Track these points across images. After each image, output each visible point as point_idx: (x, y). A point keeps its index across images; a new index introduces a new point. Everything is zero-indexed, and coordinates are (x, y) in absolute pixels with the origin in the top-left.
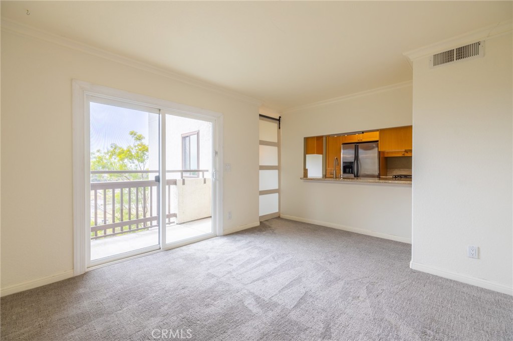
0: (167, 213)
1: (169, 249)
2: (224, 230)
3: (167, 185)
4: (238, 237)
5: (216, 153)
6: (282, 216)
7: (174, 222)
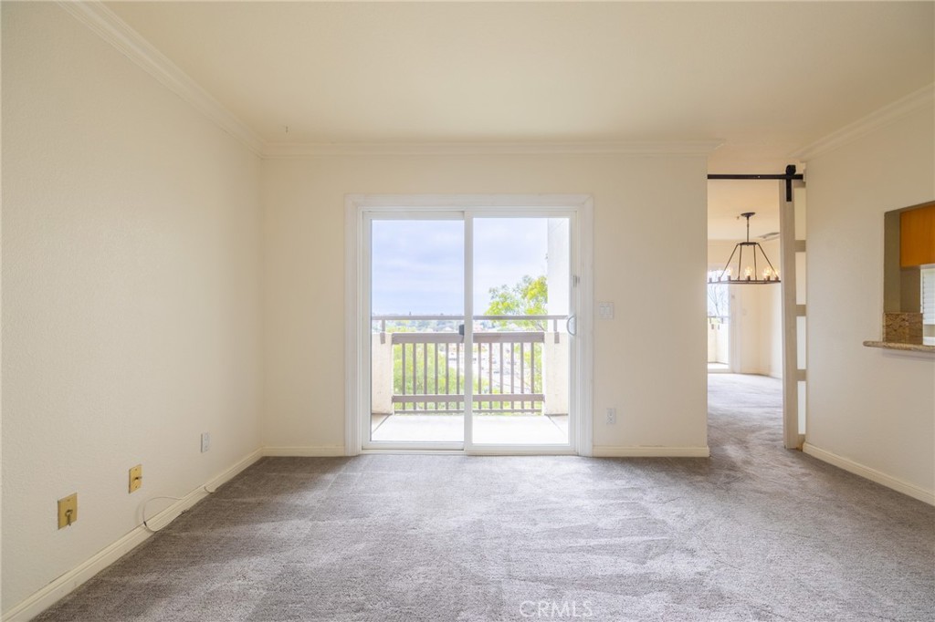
0: (475, 393)
1: (476, 454)
2: (594, 446)
3: (475, 341)
4: (618, 470)
5: (575, 280)
6: (808, 448)
7: (540, 411)
